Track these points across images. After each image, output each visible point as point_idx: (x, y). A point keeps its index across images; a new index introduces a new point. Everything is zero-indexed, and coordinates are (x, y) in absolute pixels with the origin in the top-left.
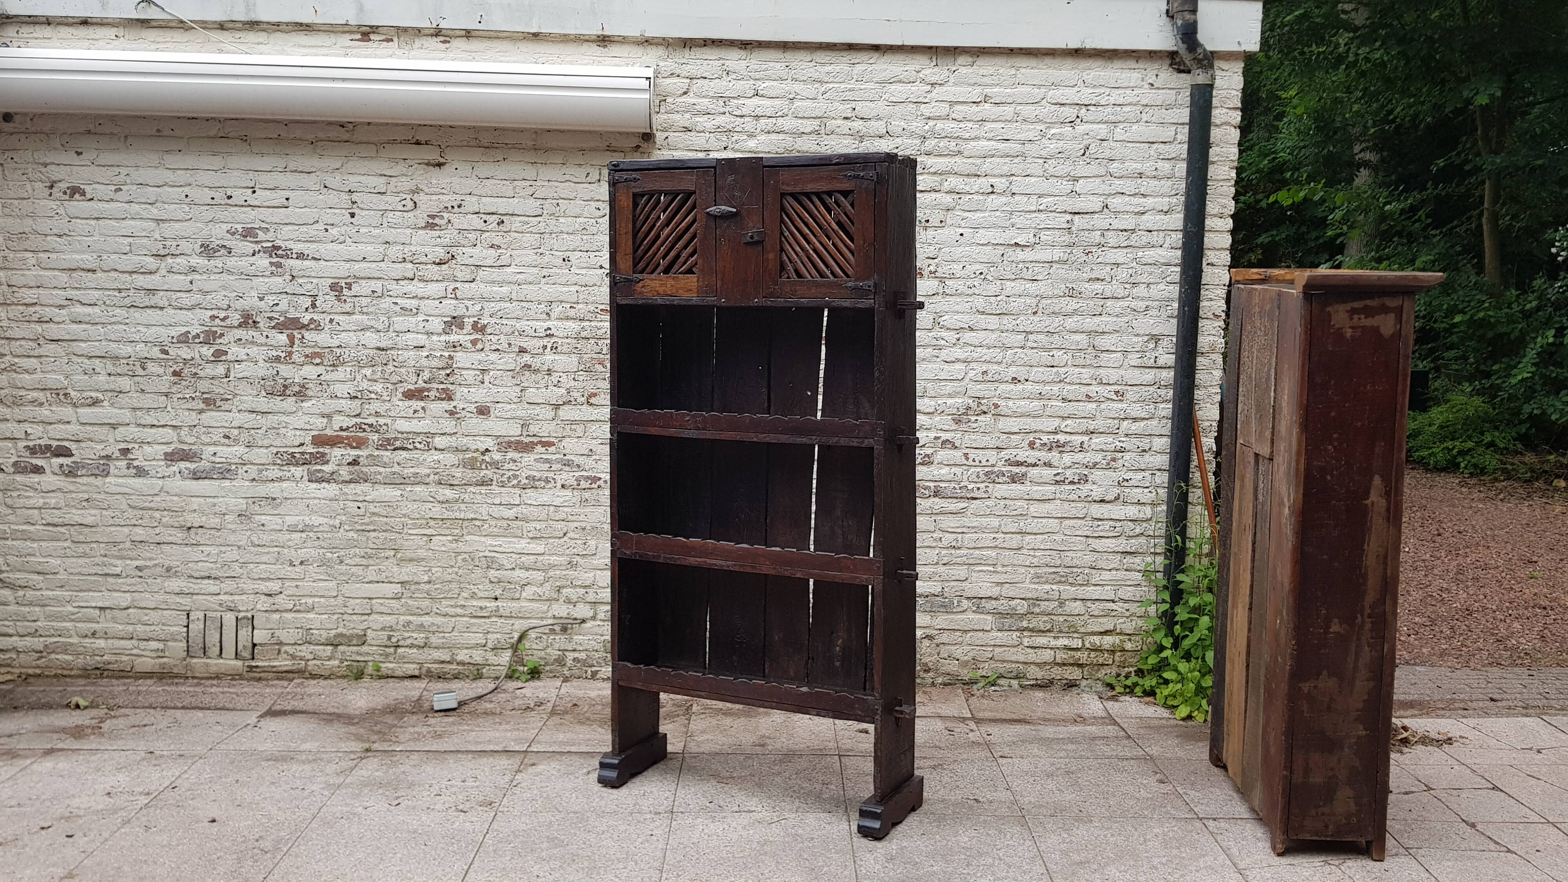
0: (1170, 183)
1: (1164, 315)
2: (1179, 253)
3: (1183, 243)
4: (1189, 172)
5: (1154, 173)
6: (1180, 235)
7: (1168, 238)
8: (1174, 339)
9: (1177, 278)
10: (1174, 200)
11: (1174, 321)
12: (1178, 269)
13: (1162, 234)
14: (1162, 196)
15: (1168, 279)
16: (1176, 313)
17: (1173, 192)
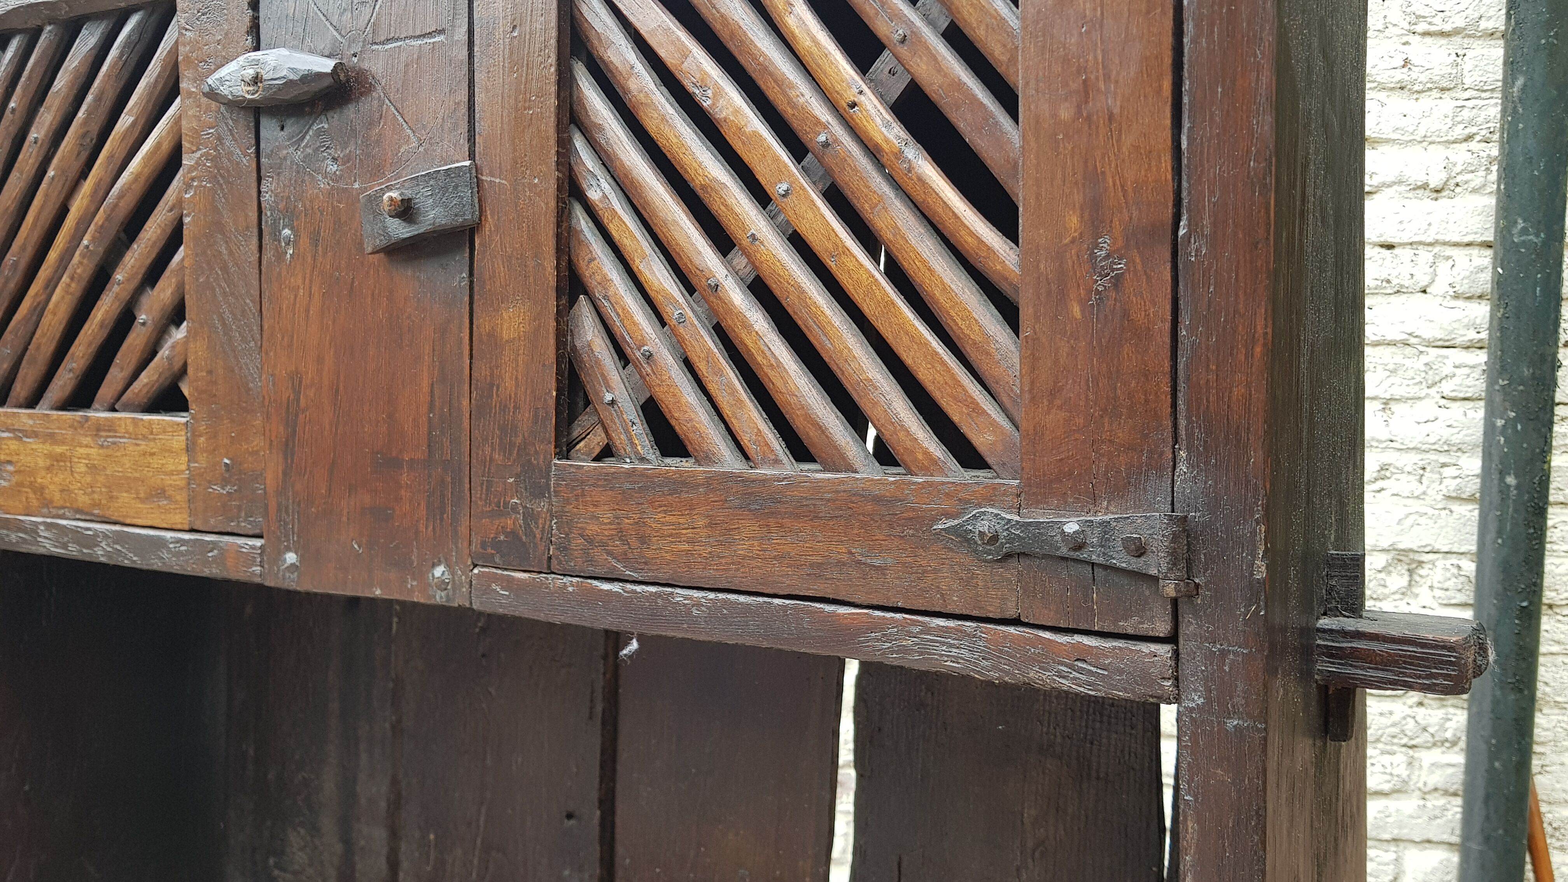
0: (1447, 104)
1: (1435, 491)
2: (1482, 312)
3: (1500, 283)
4: (1511, 66)
5: (1400, 75)
6: (1484, 259)
7: (1443, 267)
8: (1470, 567)
9: (1477, 384)
10: (1461, 155)
11: (1470, 513)
12: (1482, 357)
13: (1425, 255)
14: (1426, 141)
15: (1447, 388)
16: (1473, 486)
17: (1459, 132)
